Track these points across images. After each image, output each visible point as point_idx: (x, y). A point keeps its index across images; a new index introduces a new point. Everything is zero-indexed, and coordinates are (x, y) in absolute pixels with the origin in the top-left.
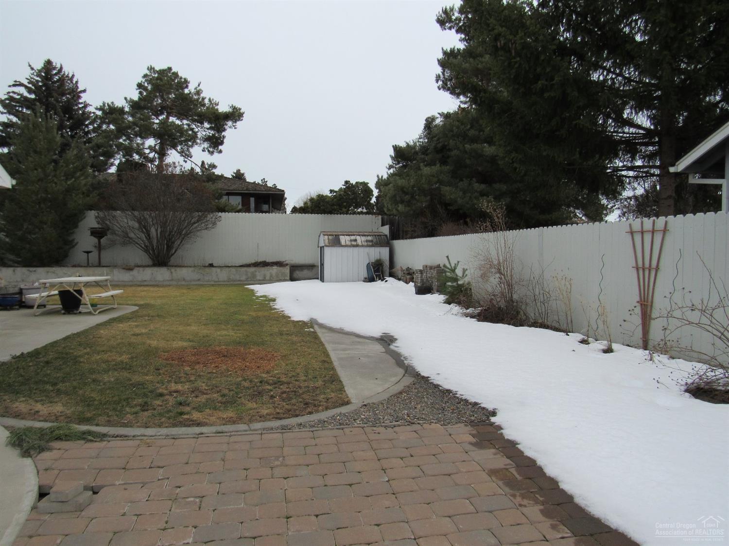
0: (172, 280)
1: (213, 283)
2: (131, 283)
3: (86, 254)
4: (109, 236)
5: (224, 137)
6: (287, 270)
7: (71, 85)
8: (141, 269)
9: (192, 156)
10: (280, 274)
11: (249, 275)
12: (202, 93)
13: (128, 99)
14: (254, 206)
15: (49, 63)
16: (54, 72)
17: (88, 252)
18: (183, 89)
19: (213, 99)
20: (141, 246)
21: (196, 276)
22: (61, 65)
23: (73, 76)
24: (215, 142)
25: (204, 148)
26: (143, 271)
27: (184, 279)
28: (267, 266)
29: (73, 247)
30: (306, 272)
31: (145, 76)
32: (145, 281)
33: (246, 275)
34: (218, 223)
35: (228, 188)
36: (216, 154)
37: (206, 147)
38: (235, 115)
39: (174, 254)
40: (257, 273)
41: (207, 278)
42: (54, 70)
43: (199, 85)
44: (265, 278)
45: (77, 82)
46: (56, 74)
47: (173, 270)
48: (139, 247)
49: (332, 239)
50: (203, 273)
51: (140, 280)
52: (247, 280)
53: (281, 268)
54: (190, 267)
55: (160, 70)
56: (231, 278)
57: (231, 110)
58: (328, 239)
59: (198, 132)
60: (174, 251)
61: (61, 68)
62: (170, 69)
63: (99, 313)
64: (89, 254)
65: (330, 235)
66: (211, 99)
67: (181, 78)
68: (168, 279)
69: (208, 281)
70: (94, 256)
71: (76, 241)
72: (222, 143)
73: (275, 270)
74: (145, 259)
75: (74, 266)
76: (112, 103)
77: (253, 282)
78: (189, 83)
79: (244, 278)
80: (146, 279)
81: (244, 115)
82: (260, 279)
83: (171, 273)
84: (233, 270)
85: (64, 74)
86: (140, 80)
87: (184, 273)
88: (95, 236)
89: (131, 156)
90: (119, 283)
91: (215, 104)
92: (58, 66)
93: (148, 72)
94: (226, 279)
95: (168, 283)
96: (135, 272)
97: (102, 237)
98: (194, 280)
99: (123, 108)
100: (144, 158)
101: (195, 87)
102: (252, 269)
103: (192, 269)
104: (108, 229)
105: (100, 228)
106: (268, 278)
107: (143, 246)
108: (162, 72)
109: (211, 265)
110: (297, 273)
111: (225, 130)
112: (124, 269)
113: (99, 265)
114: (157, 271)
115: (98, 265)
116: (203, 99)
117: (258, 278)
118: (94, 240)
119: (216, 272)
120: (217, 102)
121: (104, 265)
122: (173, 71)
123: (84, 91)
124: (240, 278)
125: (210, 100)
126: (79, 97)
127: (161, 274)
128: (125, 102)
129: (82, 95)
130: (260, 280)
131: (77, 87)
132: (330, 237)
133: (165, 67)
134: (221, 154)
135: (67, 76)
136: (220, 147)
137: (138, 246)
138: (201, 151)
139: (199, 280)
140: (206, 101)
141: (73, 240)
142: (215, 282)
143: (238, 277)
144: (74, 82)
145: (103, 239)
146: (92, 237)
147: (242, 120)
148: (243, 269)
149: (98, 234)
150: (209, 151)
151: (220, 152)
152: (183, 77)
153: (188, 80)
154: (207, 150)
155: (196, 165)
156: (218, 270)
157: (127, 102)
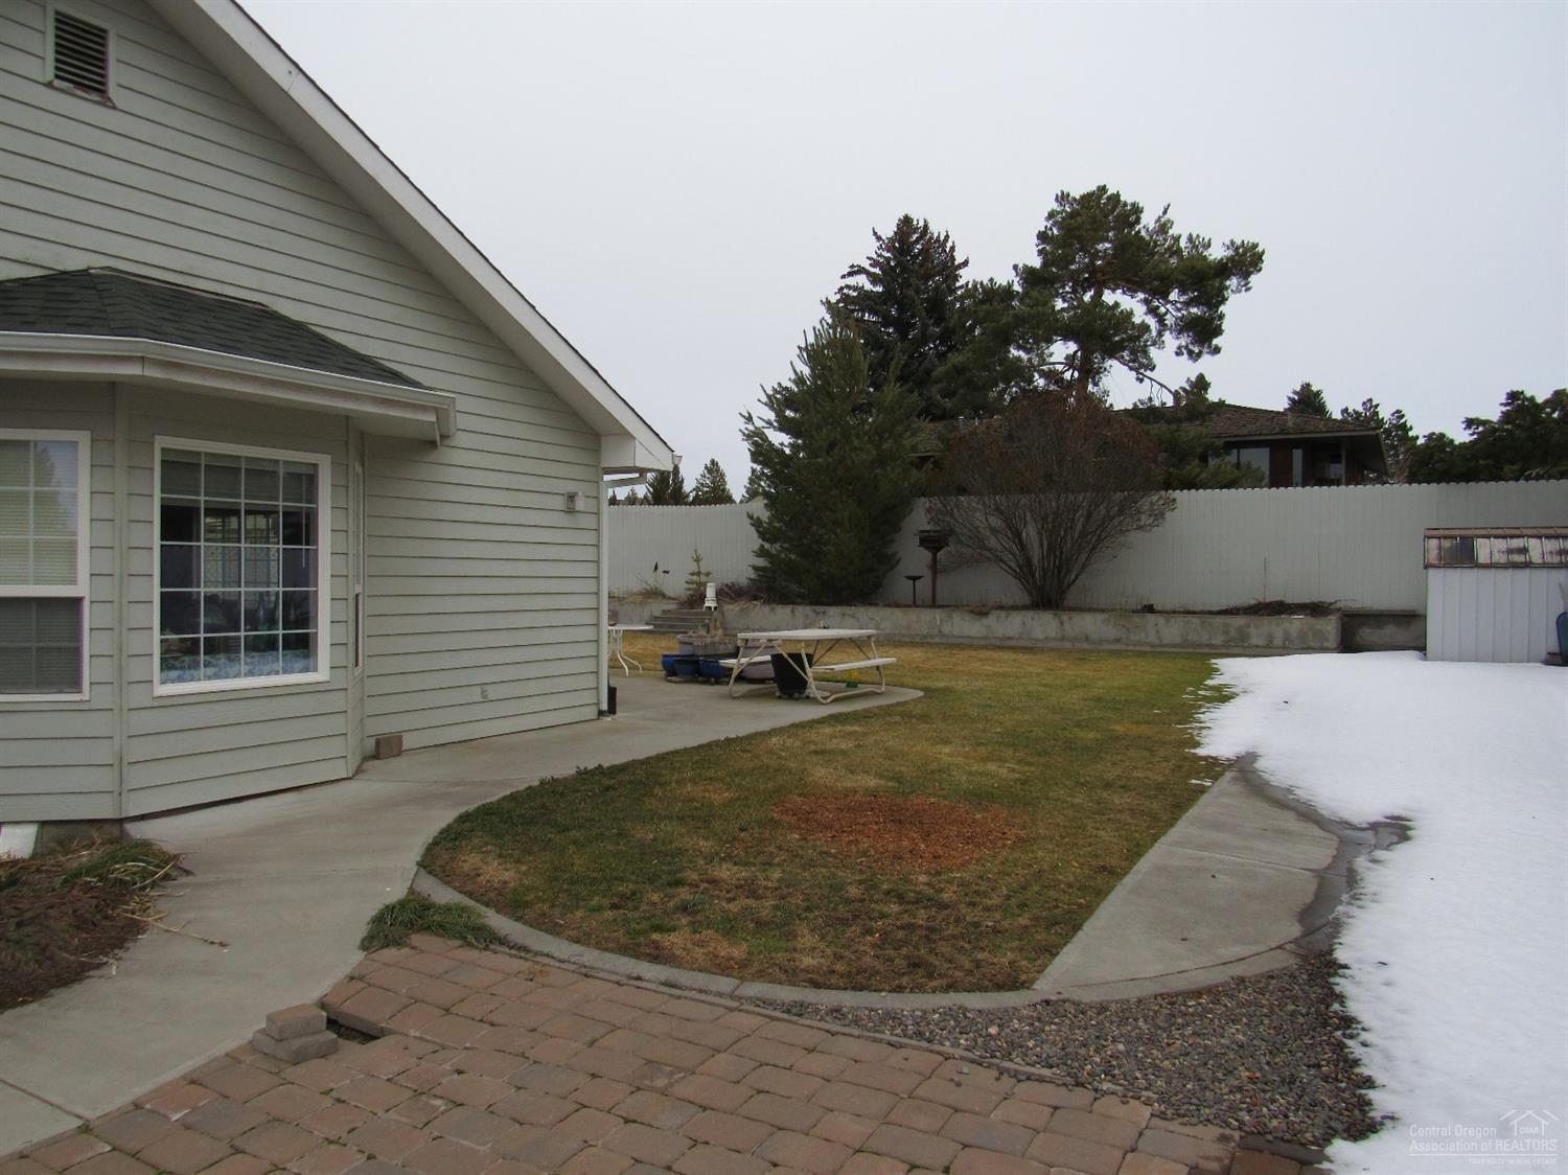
0: (1063, 638)
1: (1147, 649)
2: (982, 643)
3: (912, 582)
4: (952, 548)
5: (1221, 317)
6: (1330, 626)
7: (943, 257)
8: (1003, 614)
9: (1154, 367)
10: (1310, 633)
11: (1233, 633)
12: (1171, 227)
13: (1020, 266)
14: (1300, 469)
15: (906, 222)
16: (915, 237)
17: (914, 579)
18: (1132, 225)
19: (1198, 236)
20: (1010, 567)
21: (1111, 632)
22: (925, 221)
23: (947, 237)
24: (1203, 333)
25: (1179, 348)
26: (1007, 616)
27: (1087, 639)
28: (1280, 613)
29: (892, 568)
30: (1390, 631)
31: (1051, 215)
32: (1010, 638)
33: (1226, 633)
34: (1168, 515)
35: (1235, 433)
36: (1206, 358)
37: (1184, 344)
38: (1245, 261)
39: (1073, 582)
40: (1253, 631)
41: (1134, 637)
42: (914, 233)
43: (1165, 212)
44: (1271, 642)
45: (953, 248)
46: (917, 241)
47: (1065, 617)
48: (1007, 568)
49: (1450, 548)
50: (1127, 625)
51: (1000, 635)
52: (1226, 644)
53: (1313, 621)
54: (1103, 611)
55: (1083, 197)
56: (1189, 638)
57: (1230, 252)
58: (1440, 548)
59: (1166, 314)
60: (1073, 577)
61: (926, 226)
62: (1103, 189)
63: (833, 701)
64: (917, 582)
65: (1445, 538)
66: (1194, 236)
67: (1125, 204)
68: (1053, 635)
69: (1140, 643)
70: (924, 586)
71: (897, 558)
72: (1218, 332)
73: (1297, 622)
74: (1015, 591)
75: (888, 605)
76: (991, 280)
77: (1239, 651)
78: (1142, 212)
79: (1218, 640)
80: (1011, 635)
81: (1263, 258)
82: (1261, 643)
83: (1062, 623)
84: (1195, 620)
85: (931, 238)
86: (1042, 224)
87: (1089, 624)
88: (927, 548)
89: (1030, 381)
90: (962, 640)
91: (1203, 246)
92: (921, 224)
93: (1055, 206)
94: (1178, 640)
95: (1053, 644)
96: (991, 620)
97: (939, 549)
98: (1108, 641)
99: (1010, 285)
100: (1056, 383)
101: (1156, 217)
102: (1239, 621)
103: (1104, 616)
104: (951, 532)
105: (935, 532)
106: (1278, 641)
107: (1014, 565)
108: (1088, 200)
109: (1150, 609)
110: (1366, 633)
111: (1223, 300)
112: (971, 612)
113: (934, 605)
114: (1033, 619)
115: (930, 603)
116: (1177, 239)
117: (1254, 641)
118: (926, 555)
119: (1156, 625)
120: (1206, 240)
121: (941, 604)
122: (1109, 193)
123: (965, 263)
124: (1211, 639)
125: (1190, 239)
126: (956, 278)
127: (1043, 625)
128: (1014, 274)
129: (961, 272)
130: (1257, 647)
131: (953, 259)
132: (1447, 544)
133: (1092, 187)
134: (1217, 356)
135: (938, 240)
136: (1215, 341)
137: (1004, 566)
138: (1174, 354)
139: (1118, 641)
140: (1183, 243)
141: (894, 555)
142: (1153, 646)
143: (1205, 638)
144: (948, 250)
145: (941, 552)
146: (922, 549)
147: (1260, 270)
148: (1218, 620)
149: (932, 542)
150: (1190, 353)
151: (1217, 350)
152: (1129, 201)
153: (1140, 205)
154: (1185, 352)
155: (1162, 385)
156: (1161, 620)
157: (1017, 275)
